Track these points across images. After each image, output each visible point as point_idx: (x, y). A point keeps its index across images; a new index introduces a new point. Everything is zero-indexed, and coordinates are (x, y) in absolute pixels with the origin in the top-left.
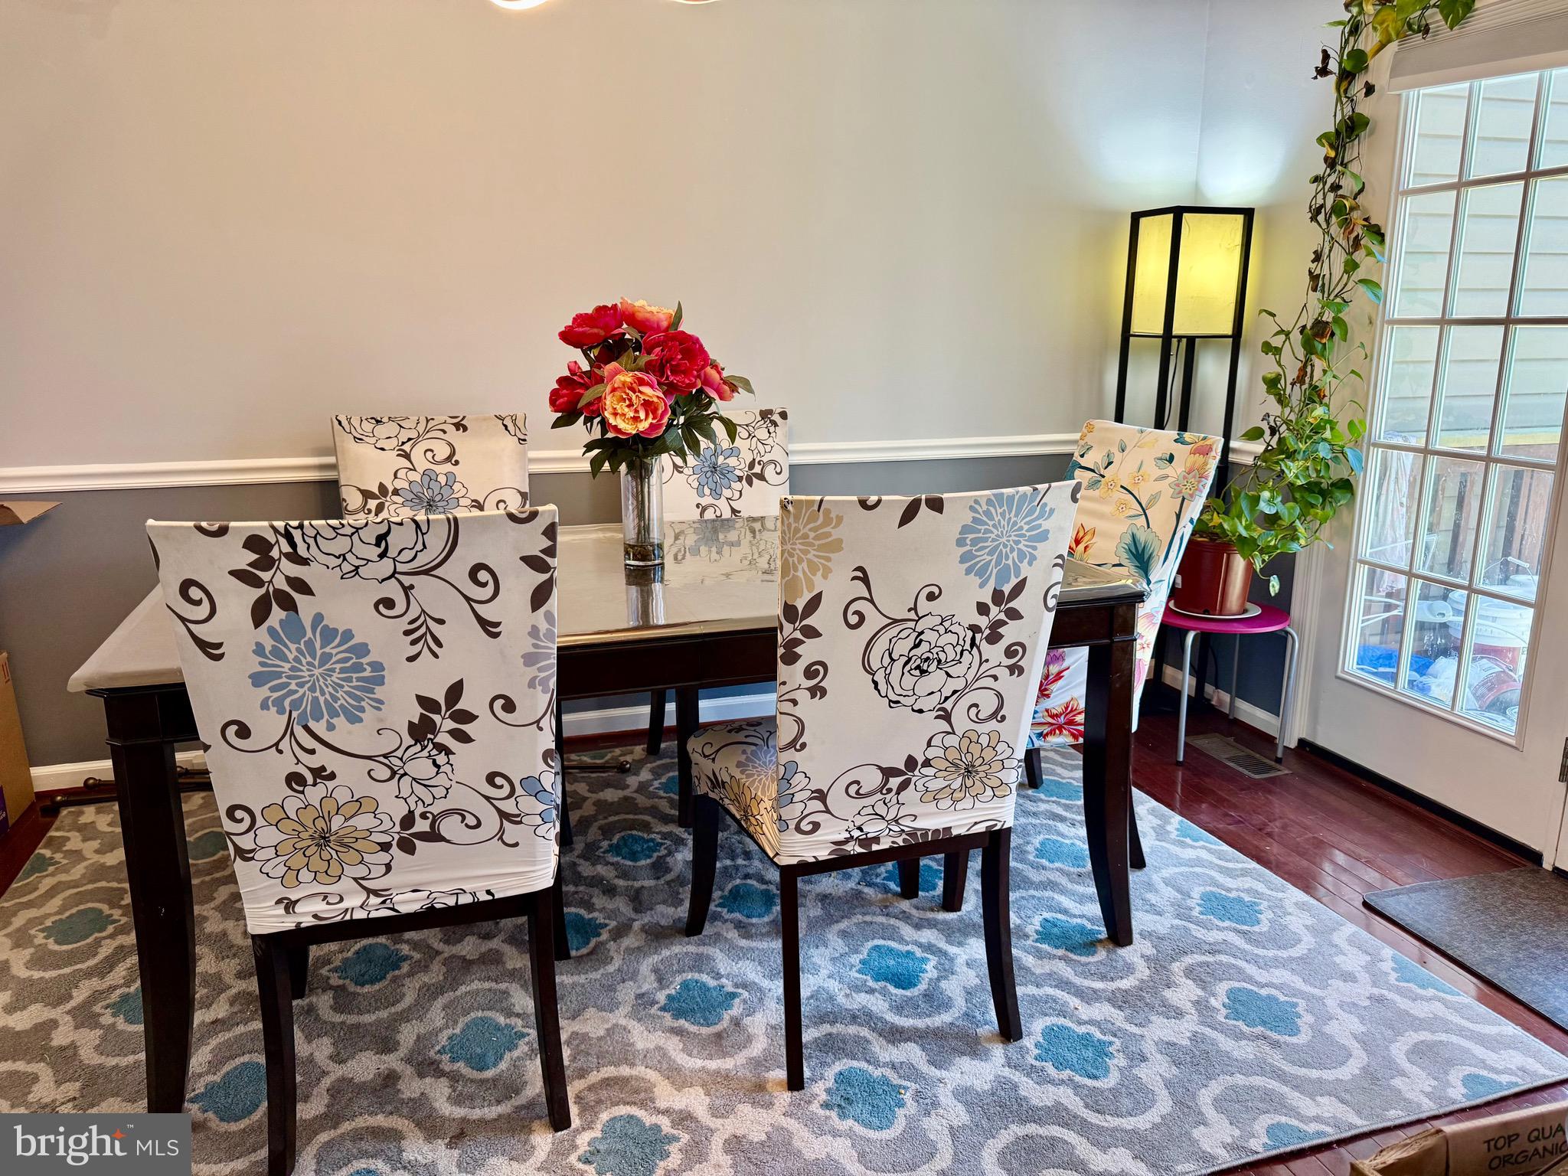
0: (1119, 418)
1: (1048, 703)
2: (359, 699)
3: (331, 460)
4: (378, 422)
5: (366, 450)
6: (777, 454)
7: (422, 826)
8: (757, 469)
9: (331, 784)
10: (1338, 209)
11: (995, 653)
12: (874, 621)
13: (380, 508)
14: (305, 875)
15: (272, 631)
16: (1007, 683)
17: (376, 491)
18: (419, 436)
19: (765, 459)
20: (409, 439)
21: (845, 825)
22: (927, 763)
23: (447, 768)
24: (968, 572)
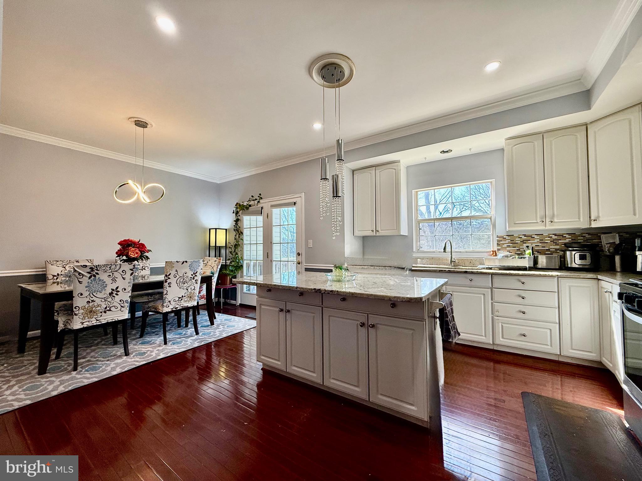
0: (209, 256)
1: (200, 294)
2: (102, 289)
3: (45, 270)
4: (57, 261)
5: (54, 267)
6: (148, 265)
7: (108, 309)
8: (144, 268)
9: (94, 303)
10: (237, 230)
11: (194, 281)
12: (178, 277)
13: (57, 278)
14: (87, 318)
15: (91, 280)
16: (195, 285)
17: (57, 275)
18: (67, 264)
19: (145, 266)
20: (65, 264)
21: (173, 306)
22: (185, 296)
23: (114, 299)
24: (190, 270)
